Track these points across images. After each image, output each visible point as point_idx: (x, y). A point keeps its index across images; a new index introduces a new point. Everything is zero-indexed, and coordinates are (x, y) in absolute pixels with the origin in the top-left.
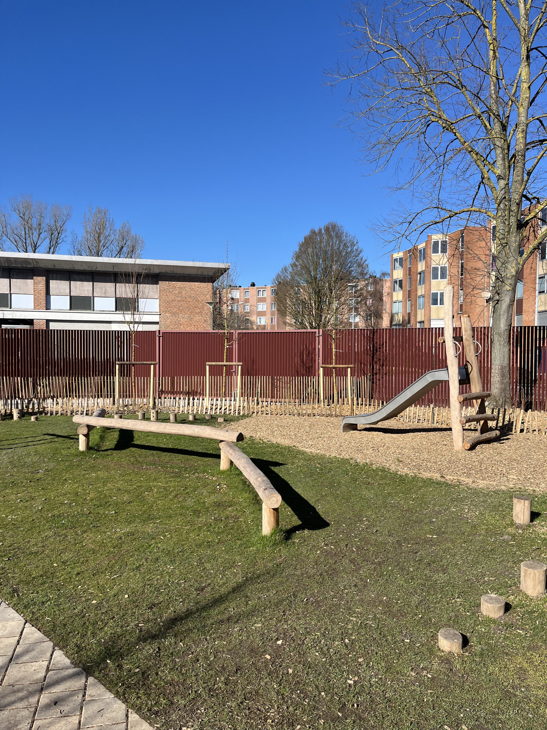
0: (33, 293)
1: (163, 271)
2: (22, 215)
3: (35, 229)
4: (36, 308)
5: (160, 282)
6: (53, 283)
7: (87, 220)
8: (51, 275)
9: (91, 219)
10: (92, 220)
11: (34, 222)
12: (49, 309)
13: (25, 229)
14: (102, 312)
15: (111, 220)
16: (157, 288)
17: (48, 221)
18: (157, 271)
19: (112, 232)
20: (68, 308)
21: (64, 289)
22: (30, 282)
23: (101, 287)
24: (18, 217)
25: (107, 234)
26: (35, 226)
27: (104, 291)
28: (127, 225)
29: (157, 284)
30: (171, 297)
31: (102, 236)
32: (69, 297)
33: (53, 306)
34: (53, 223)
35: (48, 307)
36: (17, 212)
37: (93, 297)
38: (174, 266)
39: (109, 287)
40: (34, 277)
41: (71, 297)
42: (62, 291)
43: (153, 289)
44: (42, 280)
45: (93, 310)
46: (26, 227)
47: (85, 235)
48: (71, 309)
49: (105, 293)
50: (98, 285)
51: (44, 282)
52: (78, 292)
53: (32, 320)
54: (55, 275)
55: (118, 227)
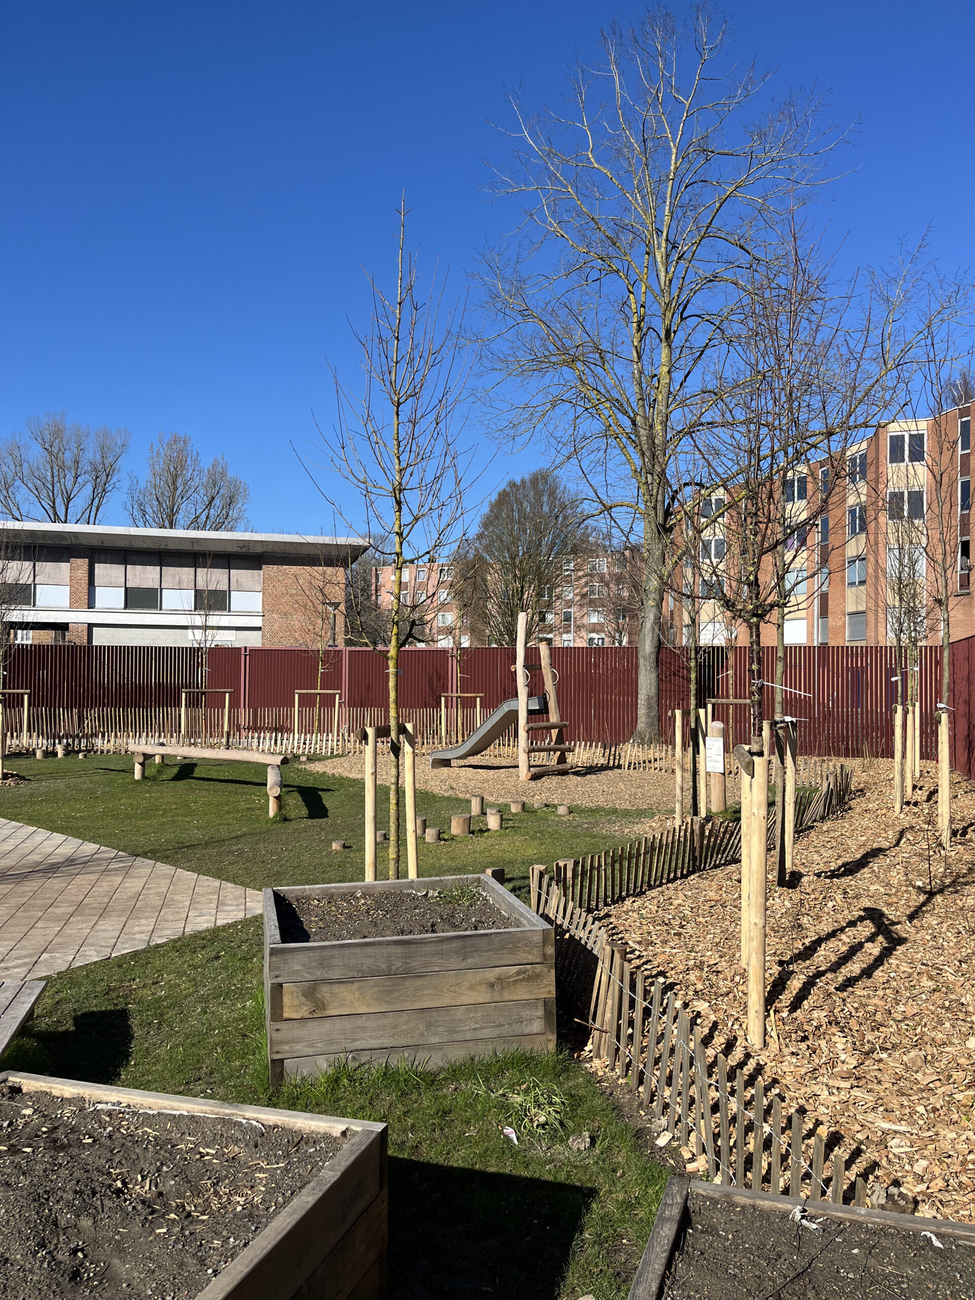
0: (68, 583)
1: (269, 549)
2: (47, 446)
3: (69, 469)
4: (74, 605)
5: (264, 566)
6: (100, 569)
7: (155, 454)
8: (96, 556)
9: (161, 451)
10: (163, 454)
11: (68, 457)
12: (93, 608)
13: (52, 468)
14: (174, 612)
15: (195, 454)
16: (259, 575)
17: (91, 455)
18: (259, 550)
19: (195, 473)
20: (123, 606)
21: (117, 577)
22: (65, 566)
23: (174, 574)
24: (41, 449)
25: (188, 476)
26: (69, 463)
27: (177, 579)
28: (221, 462)
29: (260, 568)
30: (281, 589)
31: (180, 481)
32: (123, 589)
33: (99, 603)
34: (99, 457)
35: (91, 604)
36: (40, 440)
37: (161, 589)
38: (285, 542)
39: (186, 573)
40: (72, 560)
41: (126, 589)
42: (113, 580)
43: (253, 576)
44: (83, 563)
45: (161, 609)
46: (55, 465)
47: (151, 478)
48: (126, 607)
49: (179, 583)
50: (169, 571)
51: (86, 567)
52: (138, 581)
53: (67, 624)
54: (102, 556)
55: (206, 463)
